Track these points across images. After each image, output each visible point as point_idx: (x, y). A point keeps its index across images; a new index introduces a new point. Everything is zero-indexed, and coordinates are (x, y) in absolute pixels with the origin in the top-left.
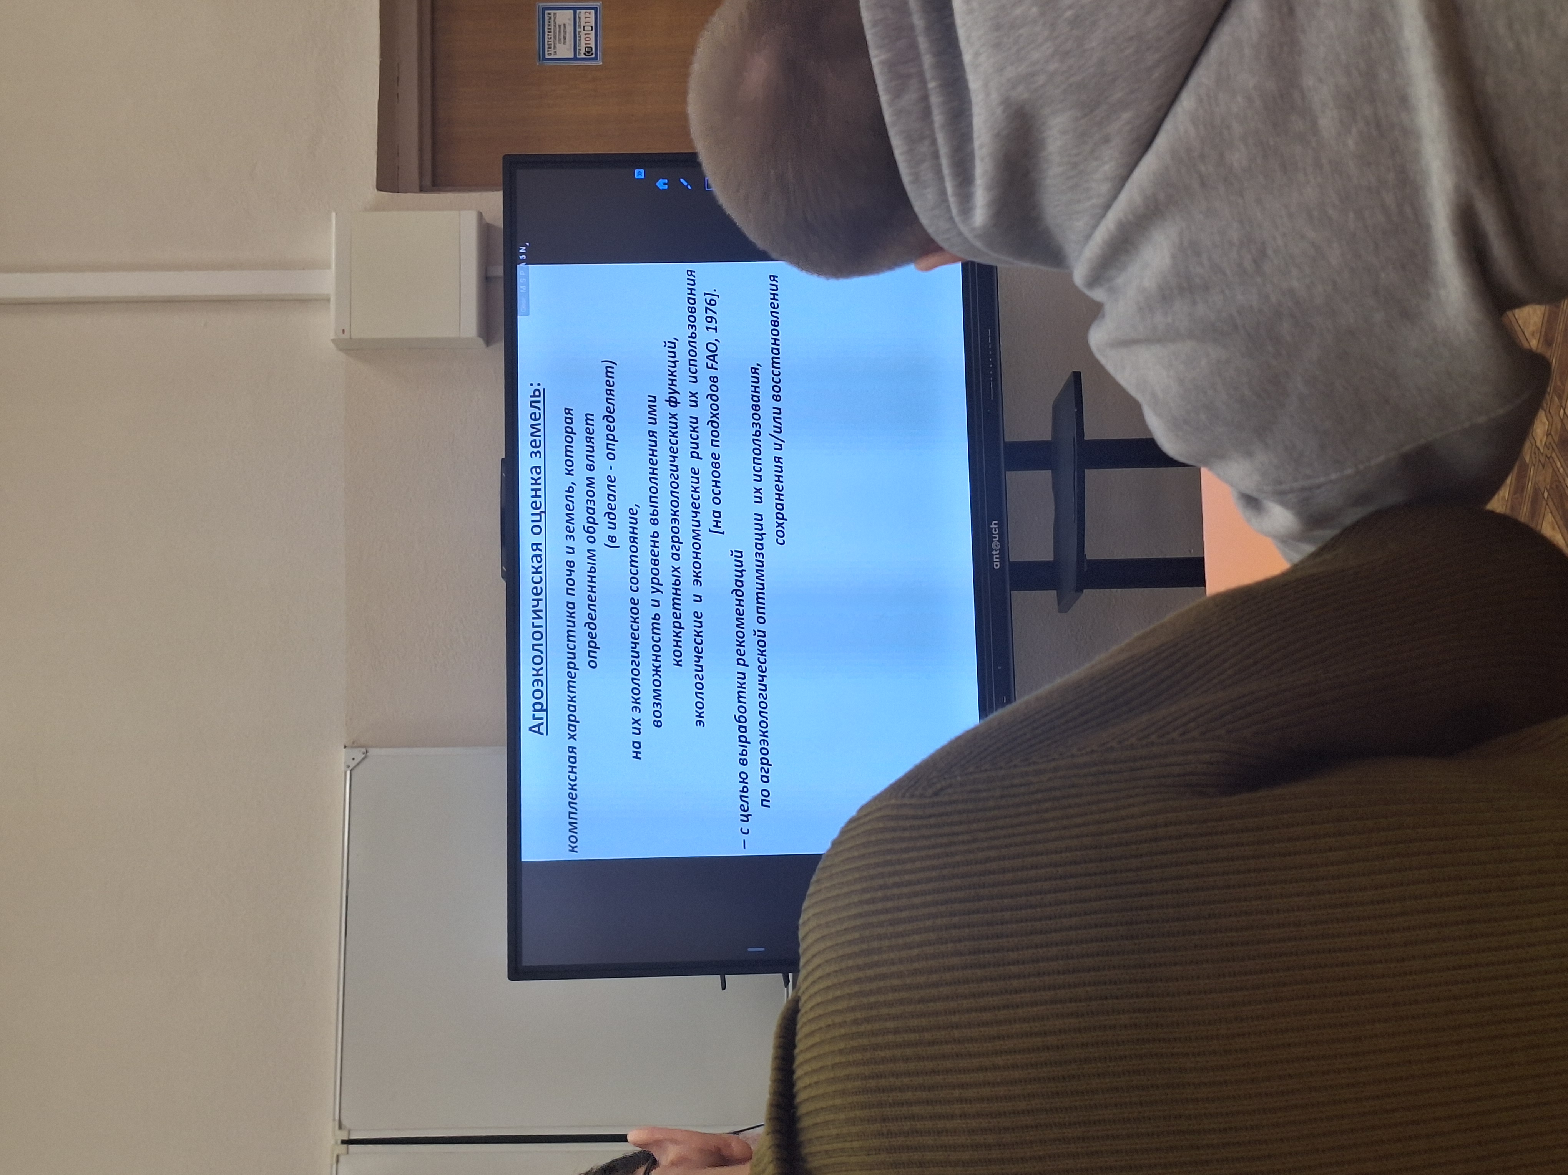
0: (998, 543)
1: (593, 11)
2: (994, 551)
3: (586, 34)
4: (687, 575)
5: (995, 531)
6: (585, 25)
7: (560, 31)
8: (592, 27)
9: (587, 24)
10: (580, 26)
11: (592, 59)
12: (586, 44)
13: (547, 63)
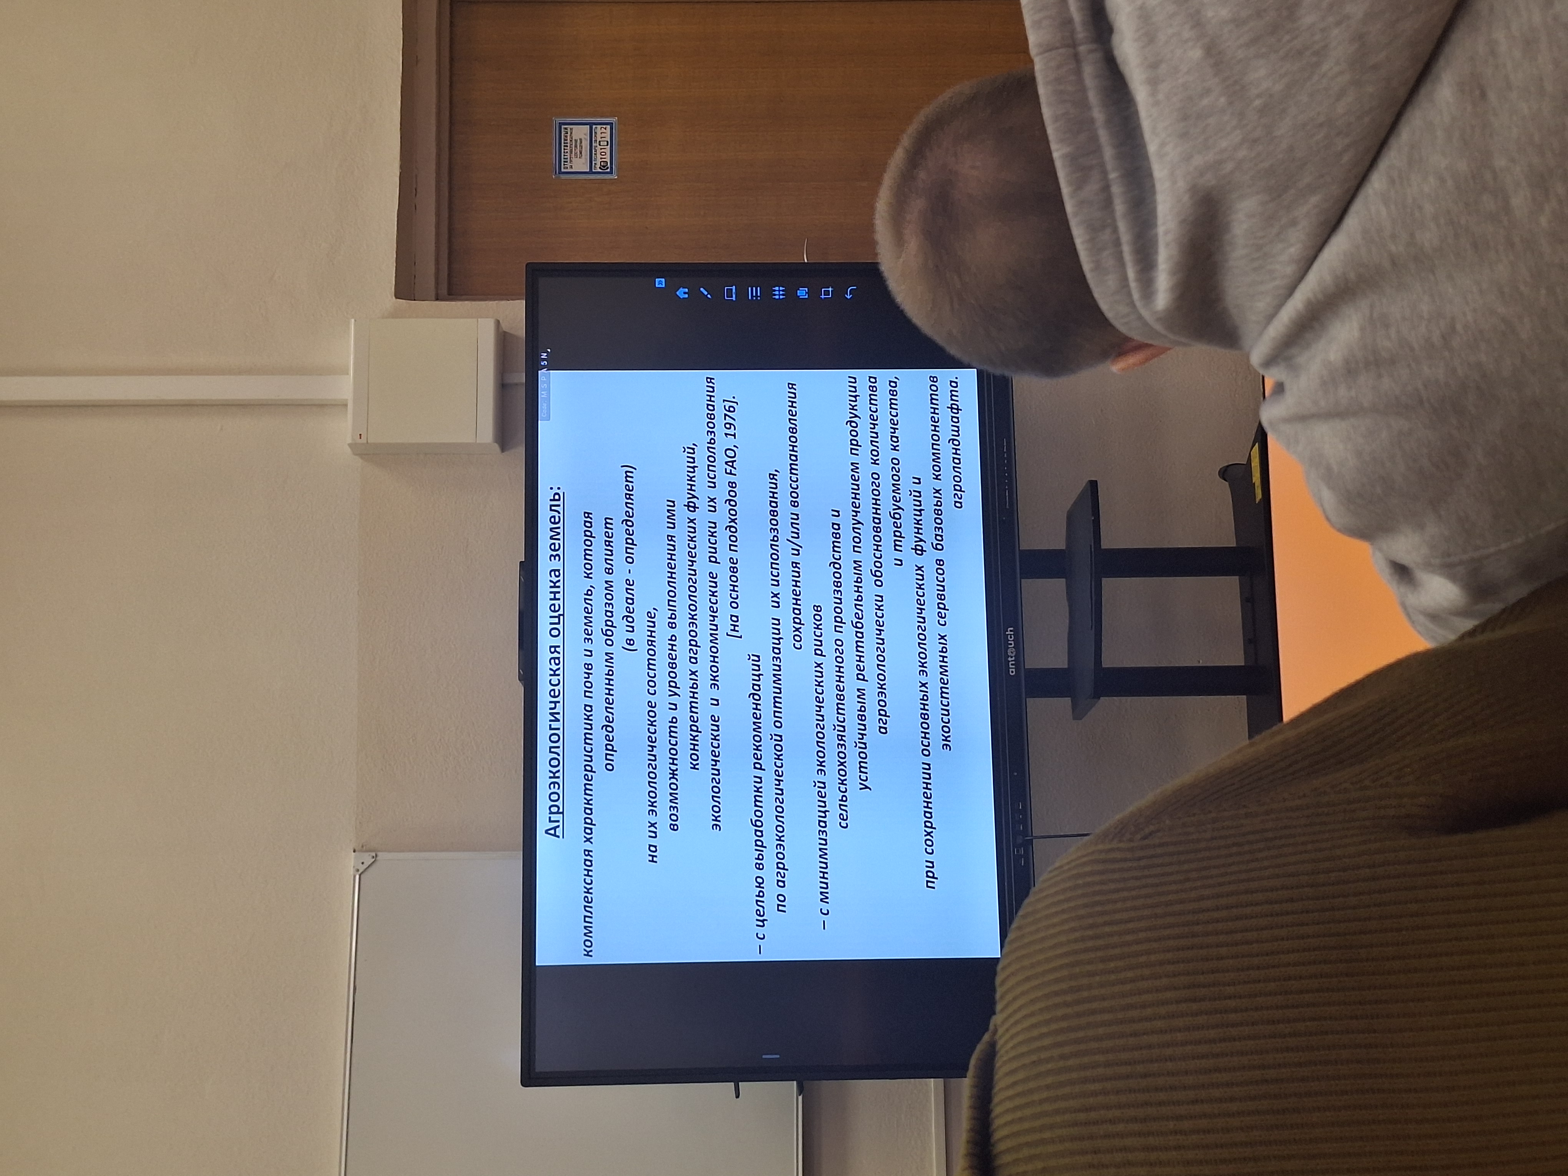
0: (1014, 650)
1: (609, 127)
2: (1010, 657)
3: (601, 149)
4: (704, 679)
5: (1011, 637)
6: (601, 140)
7: (576, 146)
8: (607, 142)
9: (603, 139)
10: (596, 141)
11: (607, 173)
12: (601, 158)
13: (563, 177)
